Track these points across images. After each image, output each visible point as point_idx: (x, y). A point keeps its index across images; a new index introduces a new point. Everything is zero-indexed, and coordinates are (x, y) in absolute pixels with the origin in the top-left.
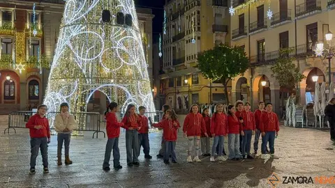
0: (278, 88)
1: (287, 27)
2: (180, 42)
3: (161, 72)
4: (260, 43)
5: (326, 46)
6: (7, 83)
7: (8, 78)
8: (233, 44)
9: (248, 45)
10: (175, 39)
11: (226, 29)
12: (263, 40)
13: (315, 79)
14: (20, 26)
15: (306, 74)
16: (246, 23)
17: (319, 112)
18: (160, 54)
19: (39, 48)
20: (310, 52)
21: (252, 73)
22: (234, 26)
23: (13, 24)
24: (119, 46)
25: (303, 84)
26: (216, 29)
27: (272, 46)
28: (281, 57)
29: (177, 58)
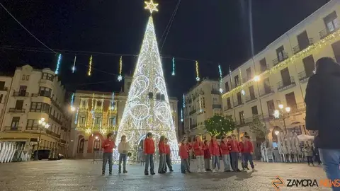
0: (255, 140)
1: (256, 103)
2: (194, 115)
3: (184, 133)
4: (241, 113)
5: (280, 112)
6: (96, 141)
7: (97, 138)
8: (225, 114)
9: (234, 115)
10: (191, 113)
11: (220, 107)
12: (243, 112)
13: (277, 133)
14: (106, 109)
15: (271, 130)
16: (231, 103)
17: (282, 152)
18: (182, 120)
19: (115, 119)
20: (271, 117)
21: (238, 131)
22: (225, 104)
23: (102, 108)
24: (158, 113)
25: (270, 136)
26: (214, 106)
27: (248, 115)
28: (254, 120)
29: (193, 124)
